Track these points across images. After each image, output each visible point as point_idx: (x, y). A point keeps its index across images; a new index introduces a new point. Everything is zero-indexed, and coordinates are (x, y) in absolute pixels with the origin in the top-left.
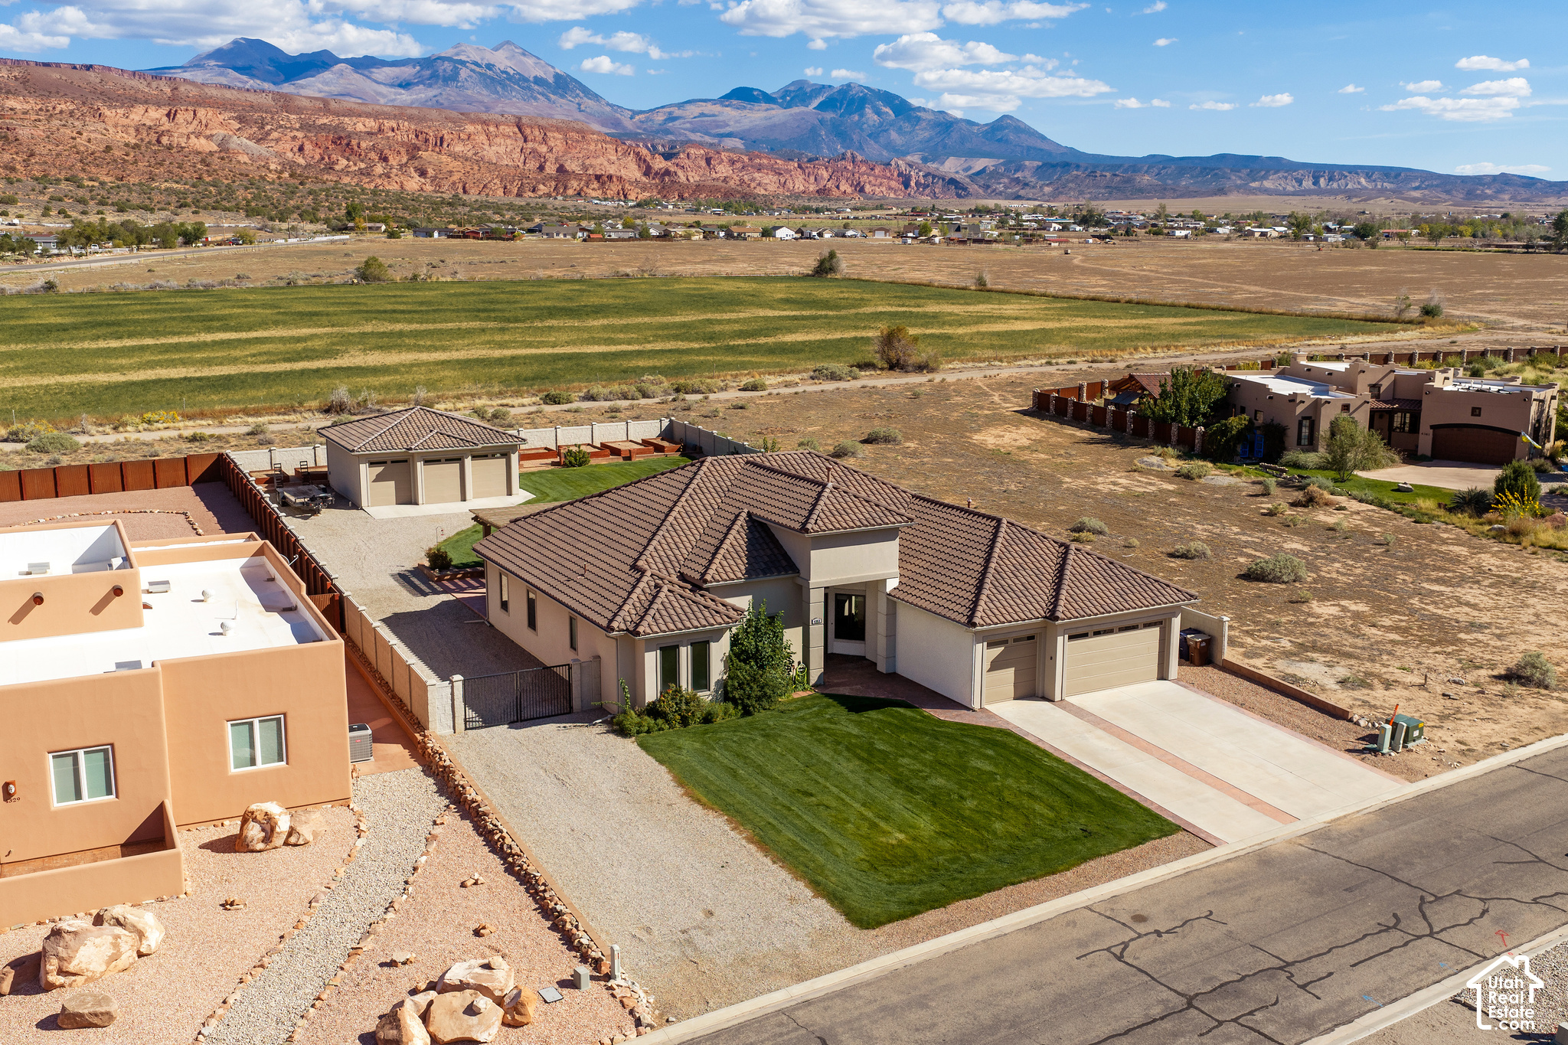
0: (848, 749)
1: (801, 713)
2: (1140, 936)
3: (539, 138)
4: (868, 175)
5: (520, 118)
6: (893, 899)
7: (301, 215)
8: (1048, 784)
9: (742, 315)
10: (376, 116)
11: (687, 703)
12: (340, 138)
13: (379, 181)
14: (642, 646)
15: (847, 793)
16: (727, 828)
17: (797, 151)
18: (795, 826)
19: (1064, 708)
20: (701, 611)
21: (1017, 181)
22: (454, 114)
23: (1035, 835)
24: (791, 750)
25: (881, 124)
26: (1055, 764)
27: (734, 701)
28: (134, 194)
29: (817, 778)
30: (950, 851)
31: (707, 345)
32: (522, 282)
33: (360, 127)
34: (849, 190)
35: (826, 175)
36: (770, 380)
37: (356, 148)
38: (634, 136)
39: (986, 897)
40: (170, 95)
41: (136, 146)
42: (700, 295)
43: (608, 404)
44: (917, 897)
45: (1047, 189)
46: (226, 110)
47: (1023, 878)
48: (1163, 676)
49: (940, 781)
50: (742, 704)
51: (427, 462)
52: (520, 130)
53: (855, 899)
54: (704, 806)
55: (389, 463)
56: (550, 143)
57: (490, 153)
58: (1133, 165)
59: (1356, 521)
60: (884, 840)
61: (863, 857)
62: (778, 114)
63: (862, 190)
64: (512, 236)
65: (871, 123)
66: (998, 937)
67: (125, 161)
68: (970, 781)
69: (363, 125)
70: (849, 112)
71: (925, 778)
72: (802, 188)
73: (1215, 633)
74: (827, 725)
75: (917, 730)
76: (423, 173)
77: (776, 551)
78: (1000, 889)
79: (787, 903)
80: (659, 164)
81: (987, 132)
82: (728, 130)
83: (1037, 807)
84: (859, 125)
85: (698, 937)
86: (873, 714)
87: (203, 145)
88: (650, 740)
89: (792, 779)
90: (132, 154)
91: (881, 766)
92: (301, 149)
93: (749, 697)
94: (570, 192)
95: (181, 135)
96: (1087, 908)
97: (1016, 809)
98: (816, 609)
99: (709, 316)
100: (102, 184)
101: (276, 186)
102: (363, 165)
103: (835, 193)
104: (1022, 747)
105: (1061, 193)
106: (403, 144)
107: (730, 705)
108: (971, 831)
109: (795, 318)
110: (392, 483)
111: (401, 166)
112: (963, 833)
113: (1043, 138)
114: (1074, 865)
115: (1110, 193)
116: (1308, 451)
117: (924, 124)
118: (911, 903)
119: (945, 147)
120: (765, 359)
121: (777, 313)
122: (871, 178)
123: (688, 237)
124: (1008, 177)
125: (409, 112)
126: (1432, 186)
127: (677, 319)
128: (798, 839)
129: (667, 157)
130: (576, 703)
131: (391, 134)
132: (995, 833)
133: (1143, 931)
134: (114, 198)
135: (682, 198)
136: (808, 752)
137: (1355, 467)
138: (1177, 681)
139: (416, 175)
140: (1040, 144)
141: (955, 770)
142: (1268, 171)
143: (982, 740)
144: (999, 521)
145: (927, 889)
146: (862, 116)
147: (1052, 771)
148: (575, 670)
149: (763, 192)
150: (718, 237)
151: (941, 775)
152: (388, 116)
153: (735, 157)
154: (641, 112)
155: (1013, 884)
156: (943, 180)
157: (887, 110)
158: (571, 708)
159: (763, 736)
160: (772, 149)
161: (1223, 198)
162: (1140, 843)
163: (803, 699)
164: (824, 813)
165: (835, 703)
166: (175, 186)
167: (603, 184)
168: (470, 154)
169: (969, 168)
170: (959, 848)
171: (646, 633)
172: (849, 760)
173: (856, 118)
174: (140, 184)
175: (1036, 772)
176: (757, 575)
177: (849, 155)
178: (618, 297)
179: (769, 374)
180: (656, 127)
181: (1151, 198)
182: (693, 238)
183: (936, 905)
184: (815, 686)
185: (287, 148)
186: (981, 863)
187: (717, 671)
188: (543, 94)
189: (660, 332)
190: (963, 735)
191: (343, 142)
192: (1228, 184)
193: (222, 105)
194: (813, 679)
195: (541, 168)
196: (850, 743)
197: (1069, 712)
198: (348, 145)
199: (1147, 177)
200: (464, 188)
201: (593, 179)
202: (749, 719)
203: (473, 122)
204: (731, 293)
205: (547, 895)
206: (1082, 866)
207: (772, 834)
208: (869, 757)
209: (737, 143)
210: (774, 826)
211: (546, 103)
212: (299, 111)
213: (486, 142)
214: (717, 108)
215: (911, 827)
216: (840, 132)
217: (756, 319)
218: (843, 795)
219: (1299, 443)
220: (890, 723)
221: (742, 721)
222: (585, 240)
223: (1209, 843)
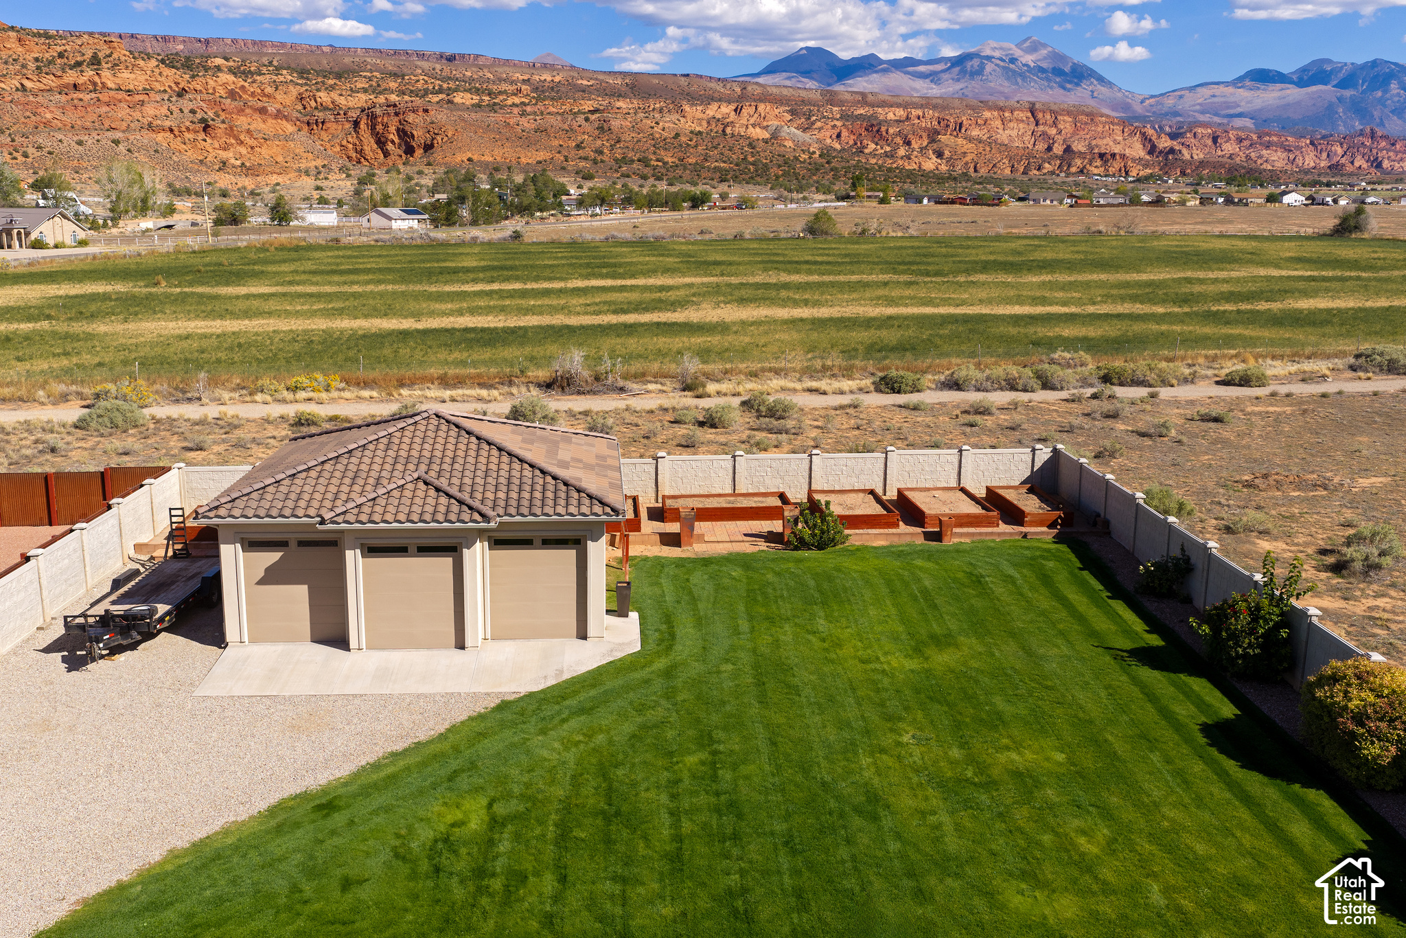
3: (1050, 122)
4: (1388, 151)
5: (1034, 104)
7: (817, 188)
9: (1234, 274)
10: (905, 106)
12: (872, 125)
13: (900, 162)
17: (1310, 128)
22: (975, 103)
28: (687, 172)
31: (1176, 310)
32: (976, 237)
33: (891, 116)
35: (1340, 151)
36: (1275, 368)
37: (884, 134)
38: (1143, 119)
40: (739, 94)
41: (701, 133)
42: (1182, 252)
43: (978, 396)
46: (782, 104)
51: (372, 550)
52: (1033, 115)
55: (293, 544)
56: (1060, 126)
57: (1003, 136)
62: (1293, 93)
63: (1379, 165)
64: (997, 201)
65: (1396, 98)
67: (688, 145)
69: (892, 114)
70: (1372, 88)
72: (1312, 164)
76: (940, 155)
80: (1165, 143)
82: (1239, 110)
84: (1381, 101)
87: (758, 133)
90: (695, 140)
92: (839, 136)
94: (1073, 170)
95: (742, 126)
99: (1189, 274)
100: (665, 163)
101: (805, 165)
102: (888, 149)
103: (1349, 168)
106: (925, 129)
109: (1313, 279)
110: (302, 591)
111: (922, 149)
120: (1266, 333)
121: (1284, 273)
122: (1391, 154)
123: (1183, 203)
125: (935, 101)
127: (1144, 277)
129: (1173, 136)
131: (917, 121)
134: (670, 175)
135: (1183, 174)
139: (934, 157)
146: (1386, 91)
149: (1269, 167)
150: (1216, 203)
152: (916, 106)
153: (1243, 135)
154: (1152, 97)
160: (1283, 128)
166: (722, 165)
167: (1107, 161)
168: (985, 138)
173: (1380, 94)
174: (695, 164)
177: (1368, 131)
178: (1078, 252)
179: (1274, 358)
180: (1165, 109)
182: (1188, 204)
185: (827, 137)
188: (1059, 83)
189: (1114, 292)
191: (874, 129)
193: (778, 101)
195: (1049, 149)
198: (878, 131)
200: (975, 167)
201: (1097, 157)
203: (990, 109)
204: (1222, 251)
209: (1248, 123)
211: (1062, 91)
212: (841, 103)
213: (1001, 127)
214: (1231, 90)
216: (1359, 109)
217: (1254, 279)
222: (1071, 206)
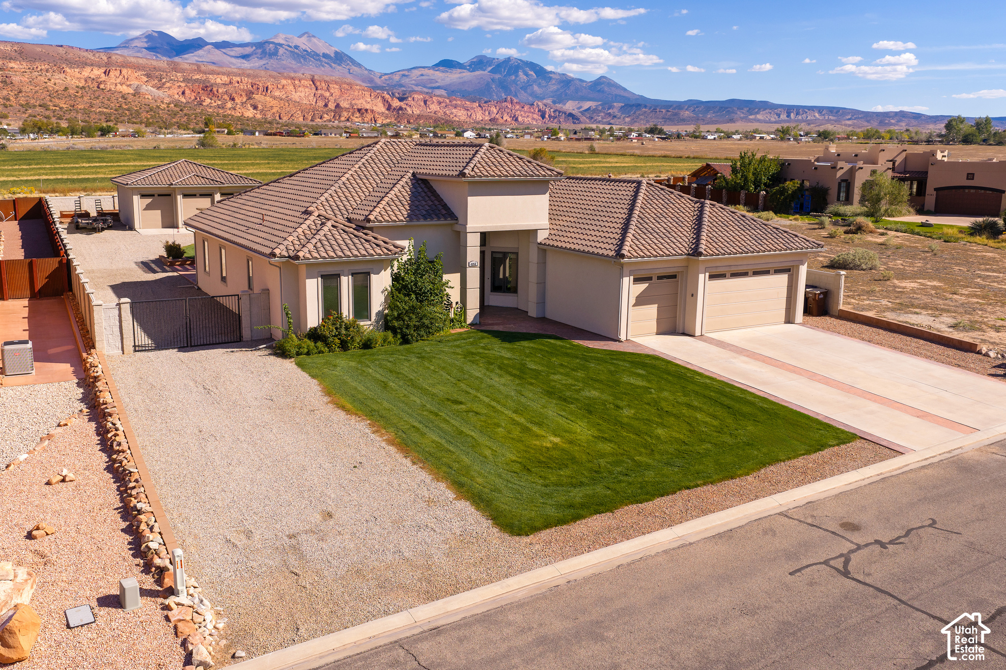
0: (500, 368)
1: (458, 343)
2: (859, 547)
3: (325, 88)
4: (520, 111)
5: (314, 76)
6: (550, 501)
7: (178, 127)
8: (705, 396)
10: (228, 74)
11: (347, 328)
12: (207, 87)
13: (229, 112)
14: (303, 271)
15: (498, 402)
16: (367, 431)
17: (478, 97)
18: (440, 429)
19: (705, 341)
20: (362, 244)
21: (609, 114)
22: (275, 73)
23: (702, 441)
24: (444, 368)
25: (528, 81)
26: (708, 381)
27: (394, 331)
28: (80, 114)
29: (469, 390)
30: (612, 454)
33: (219, 81)
34: (509, 119)
35: (495, 111)
37: (216, 92)
38: (382, 88)
39: (658, 501)
40: (106, 61)
41: (83, 88)
44: (578, 500)
45: (627, 120)
46: (139, 70)
47: (699, 482)
48: (789, 320)
49: (595, 394)
50: (402, 333)
51: (185, 196)
52: (313, 83)
53: (505, 501)
54: (348, 411)
55: (156, 195)
56: (332, 91)
57: (296, 96)
58: (679, 105)
59: (899, 241)
60: (538, 443)
61: (514, 458)
62: (467, 75)
63: (516, 120)
64: (301, 135)
65: (522, 81)
66: (683, 546)
67: (76, 96)
68: (625, 394)
69: (220, 79)
70: (509, 74)
71: (578, 391)
72: (481, 118)
73: (831, 287)
74: (481, 351)
75: (567, 355)
76: (255, 107)
77: (437, 203)
78: (675, 493)
79: (424, 505)
80: (396, 103)
81: (591, 86)
82: (437, 85)
83: (699, 416)
84: (515, 82)
85: (308, 543)
86: (525, 344)
87: (125, 89)
88: (308, 360)
89: (440, 390)
90: (80, 92)
91: (533, 381)
92: (183, 93)
93: (408, 327)
94: (343, 119)
95: (112, 84)
96: (781, 514)
97: (677, 417)
98: (473, 254)
100: (61, 108)
101: (166, 112)
102: (220, 103)
103: (501, 121)
104: (673, 369)
105: (636, 122)
106: (243, 90)
107: (390, 334)
108: (633, 436)
110: (159, 212)
111: (242, 103)
112: (624, 438)
113: (625, 90)
114: (753, 470)
115: (665, 122)
116: (846, 205)
117: (554, 82)
118: (571, 506)
119: (566, 95)
122: (522, 113)
123: (410, 136)
124: (604, 112)
125: (248, 72)
126: (859, 118)
128: (443, 442)
129: (401, 99)
130: (246, 334)
131: (237, 85)
132: (658, 438)
133: (861, 541)
134: (67, 116)
135: (409, 122)
136: (461, 370)
137: (884, 215)
138: (803, 324)
139: (251, 109)
140: (622, 93)
141: (608, 385)
142: (759, 109)
143: (632, 362)
144: (639, 183)
145: (590, 492)
146: (517, 76)
147: (706, 387)
148: (245, 301)
149: (457, 119)
150: (428, 136)
151: (595, 389)
152: (235, 75)
153: (441, 100)
154: (386, 74)
155: (688, 488)
156: (565, 114)
157: (532, 73)
158: (241, 337)
159: (418, 358)
160: (463, 96)
161: (733, 124)
162: (819, 450)
163: (460, 334)
164: (473, 418)
165: (490, 336)
166: (105, 110)
167: (362, 114)
168: (284, 97)
169: (581, 107)
170: (622, 451)
171: (305, 258)
172: (501, 376)
173: (514, 78)
174: (84, 109)
175: (691, 387)
176: (418, 220)
177: (509, 99)
180: (394, 83)
181: (690, 124)
182: (414, 137)
183: (602, 508)
184: (471, 324)
185: (175, 93)
186: (648, 467)
187: (377, 302)
188: (328, 64)
190: (613, 359)
191: (208, 89)
192: (736, 116)
193: (136, 67)
194: (470, 318)
195: (326, 105)
196: (502, 363)
197: (711, 343)
198: (211, 91)
199: (687, 112)
200: (280, 116)
201: (356, 111)
202: (408, 346)
203: (285, 78)
205: (134, 492)
206: (763, 471)
207: (415, 437)
208: (521, 374)
209: (443, 92)
210: (418, 429)
211: (330, 68)
212: (182, 71)
213: (293, 90)
214: (431, 72)
215: (566, 431)
216: (504, 86)
218: (493, 403)
219: (838, 199)
220: (541, 350)
221: (401, 347)
222: (347, 137)
223: (895, 452)
